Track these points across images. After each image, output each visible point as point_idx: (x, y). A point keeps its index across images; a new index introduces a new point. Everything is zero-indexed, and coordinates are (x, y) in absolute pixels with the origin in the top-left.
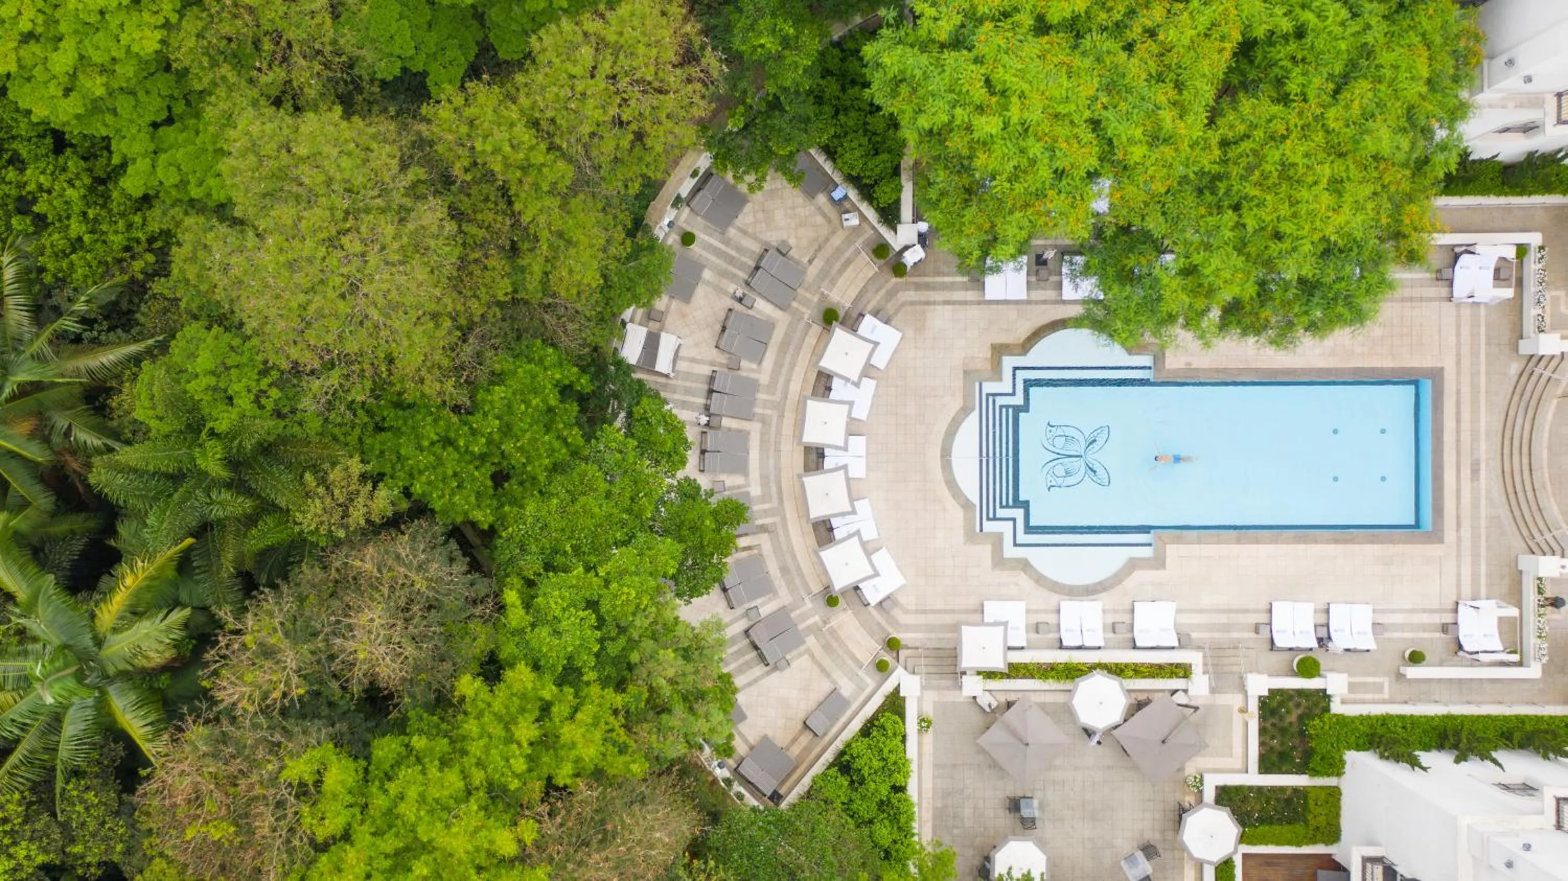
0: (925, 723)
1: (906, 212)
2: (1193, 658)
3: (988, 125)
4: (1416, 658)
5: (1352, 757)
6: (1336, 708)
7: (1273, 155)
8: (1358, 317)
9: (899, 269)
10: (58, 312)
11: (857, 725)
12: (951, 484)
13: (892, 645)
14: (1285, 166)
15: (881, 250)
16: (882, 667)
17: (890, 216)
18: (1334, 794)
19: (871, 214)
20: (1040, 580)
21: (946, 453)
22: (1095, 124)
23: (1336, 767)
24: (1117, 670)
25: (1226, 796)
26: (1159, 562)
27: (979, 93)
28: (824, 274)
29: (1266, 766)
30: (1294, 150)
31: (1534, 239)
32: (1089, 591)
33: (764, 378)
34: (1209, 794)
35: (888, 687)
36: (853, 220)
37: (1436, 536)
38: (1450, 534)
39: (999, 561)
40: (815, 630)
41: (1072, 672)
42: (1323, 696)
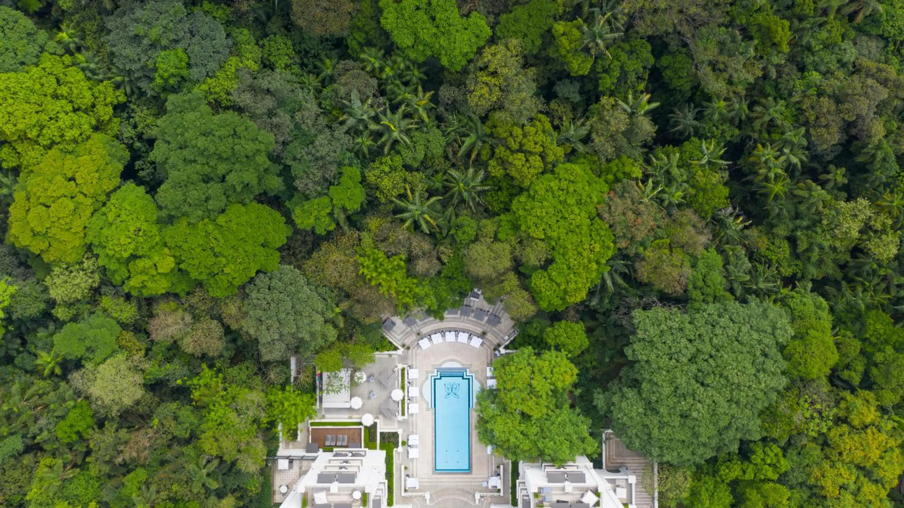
0: (390, 355)
1: (508, 351)
2: (406, 417)
3: (513, 368)
4: (406, 468)
5: (385, 452)
6: (395, 449)
7: (509, 421)
8: (480, 440)
9: (495, 349)
10: (479, 196)
11: (391, 340)
12: (446, 361)
13: (408, 348)
14: (507, 423)
15: (499, 345)
16: (403, 346)
17: (506, 347)
18: (375, 448)
19: (507, 343)
20: (424, 382)
21: (453, 360)
22: (514, 388)
23: (382, 448)
24: (403, 400)
25: (375, 424)
26: (427, 410)
27: (519, 367)
28: (494, 332)
29: (382, 434)
30: (510, 424)
31: (502, 494)
32: (421, 393)
33: (470, 318)
34: (376, 420)
35: (399, 347)
36: (506, 338)
37: (434, 473)
38: (434, 476)
39: (427, 372)
40: (412, 330)
41: (403, 388)
42: (397, 447)
